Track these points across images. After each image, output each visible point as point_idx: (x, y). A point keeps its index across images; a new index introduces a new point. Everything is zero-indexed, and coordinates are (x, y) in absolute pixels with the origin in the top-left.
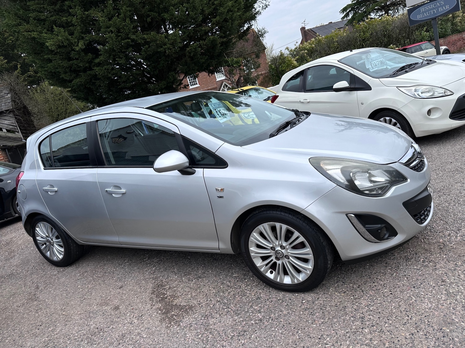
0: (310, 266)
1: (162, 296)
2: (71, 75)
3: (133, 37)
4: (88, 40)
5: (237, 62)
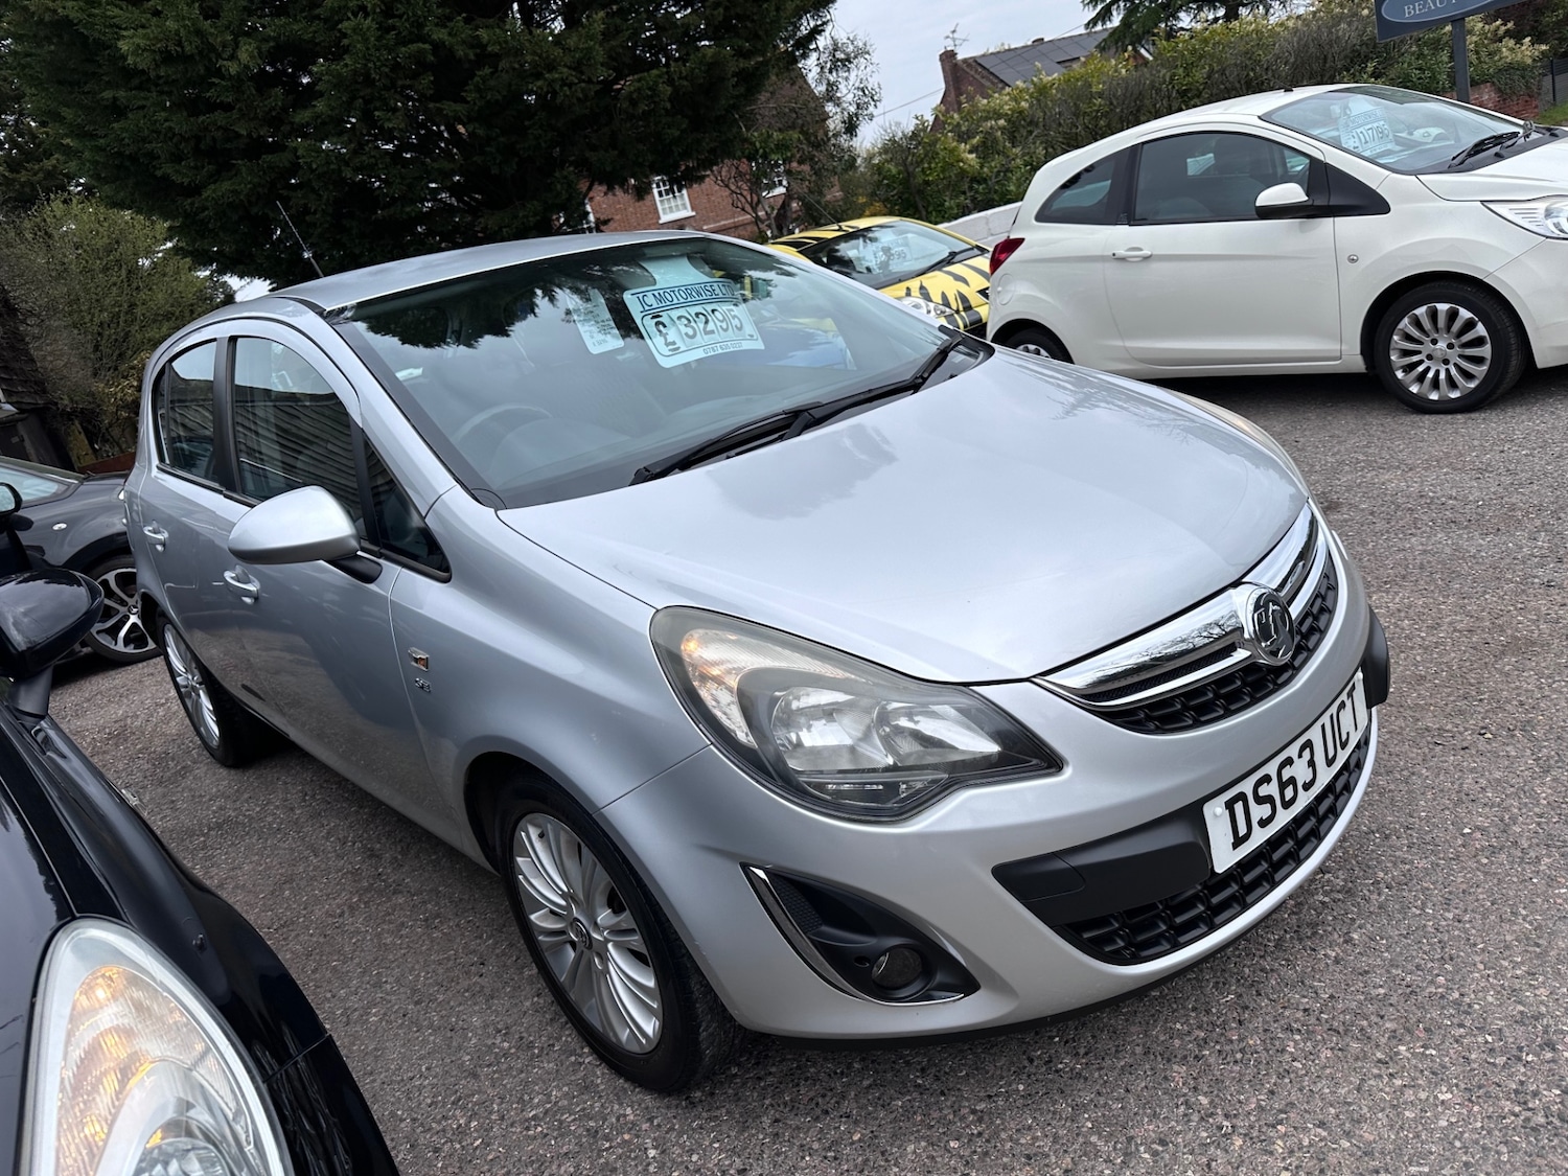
2: (196, 168)
3: (440, 34)
4: (274, 38)
5: (782, 147)
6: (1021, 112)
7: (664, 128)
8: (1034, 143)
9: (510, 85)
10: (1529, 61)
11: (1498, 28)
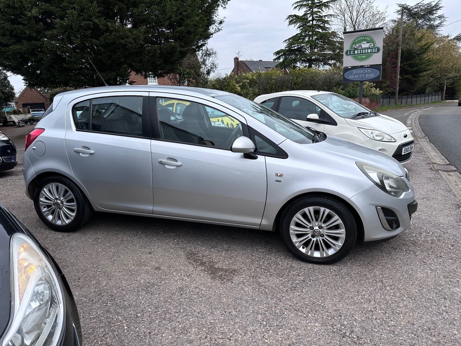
0: (340, 244)
1: (199, 261)
3: (96, 21)
4: (44, 9)
5: (188, 73)
6: (253, 79)
7: (156, 61)
8: (256, 88)
9: (114, 39)
10: (378, 94)
11: (372, 85)
